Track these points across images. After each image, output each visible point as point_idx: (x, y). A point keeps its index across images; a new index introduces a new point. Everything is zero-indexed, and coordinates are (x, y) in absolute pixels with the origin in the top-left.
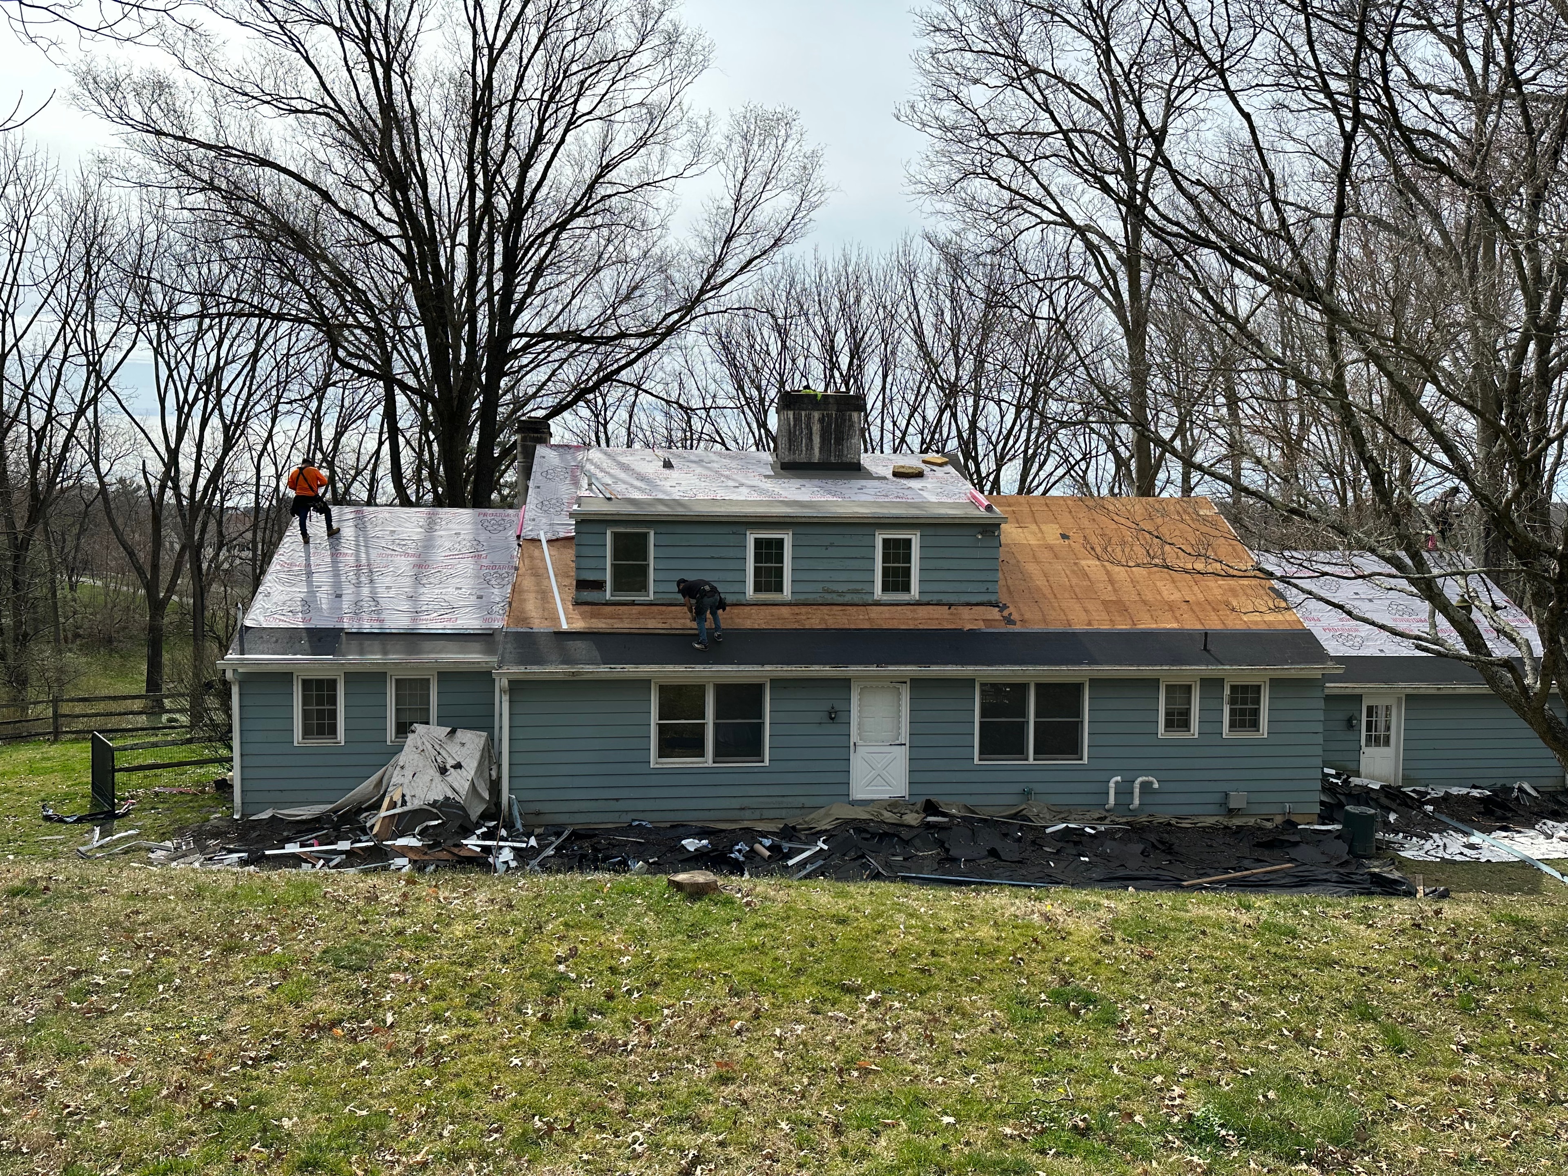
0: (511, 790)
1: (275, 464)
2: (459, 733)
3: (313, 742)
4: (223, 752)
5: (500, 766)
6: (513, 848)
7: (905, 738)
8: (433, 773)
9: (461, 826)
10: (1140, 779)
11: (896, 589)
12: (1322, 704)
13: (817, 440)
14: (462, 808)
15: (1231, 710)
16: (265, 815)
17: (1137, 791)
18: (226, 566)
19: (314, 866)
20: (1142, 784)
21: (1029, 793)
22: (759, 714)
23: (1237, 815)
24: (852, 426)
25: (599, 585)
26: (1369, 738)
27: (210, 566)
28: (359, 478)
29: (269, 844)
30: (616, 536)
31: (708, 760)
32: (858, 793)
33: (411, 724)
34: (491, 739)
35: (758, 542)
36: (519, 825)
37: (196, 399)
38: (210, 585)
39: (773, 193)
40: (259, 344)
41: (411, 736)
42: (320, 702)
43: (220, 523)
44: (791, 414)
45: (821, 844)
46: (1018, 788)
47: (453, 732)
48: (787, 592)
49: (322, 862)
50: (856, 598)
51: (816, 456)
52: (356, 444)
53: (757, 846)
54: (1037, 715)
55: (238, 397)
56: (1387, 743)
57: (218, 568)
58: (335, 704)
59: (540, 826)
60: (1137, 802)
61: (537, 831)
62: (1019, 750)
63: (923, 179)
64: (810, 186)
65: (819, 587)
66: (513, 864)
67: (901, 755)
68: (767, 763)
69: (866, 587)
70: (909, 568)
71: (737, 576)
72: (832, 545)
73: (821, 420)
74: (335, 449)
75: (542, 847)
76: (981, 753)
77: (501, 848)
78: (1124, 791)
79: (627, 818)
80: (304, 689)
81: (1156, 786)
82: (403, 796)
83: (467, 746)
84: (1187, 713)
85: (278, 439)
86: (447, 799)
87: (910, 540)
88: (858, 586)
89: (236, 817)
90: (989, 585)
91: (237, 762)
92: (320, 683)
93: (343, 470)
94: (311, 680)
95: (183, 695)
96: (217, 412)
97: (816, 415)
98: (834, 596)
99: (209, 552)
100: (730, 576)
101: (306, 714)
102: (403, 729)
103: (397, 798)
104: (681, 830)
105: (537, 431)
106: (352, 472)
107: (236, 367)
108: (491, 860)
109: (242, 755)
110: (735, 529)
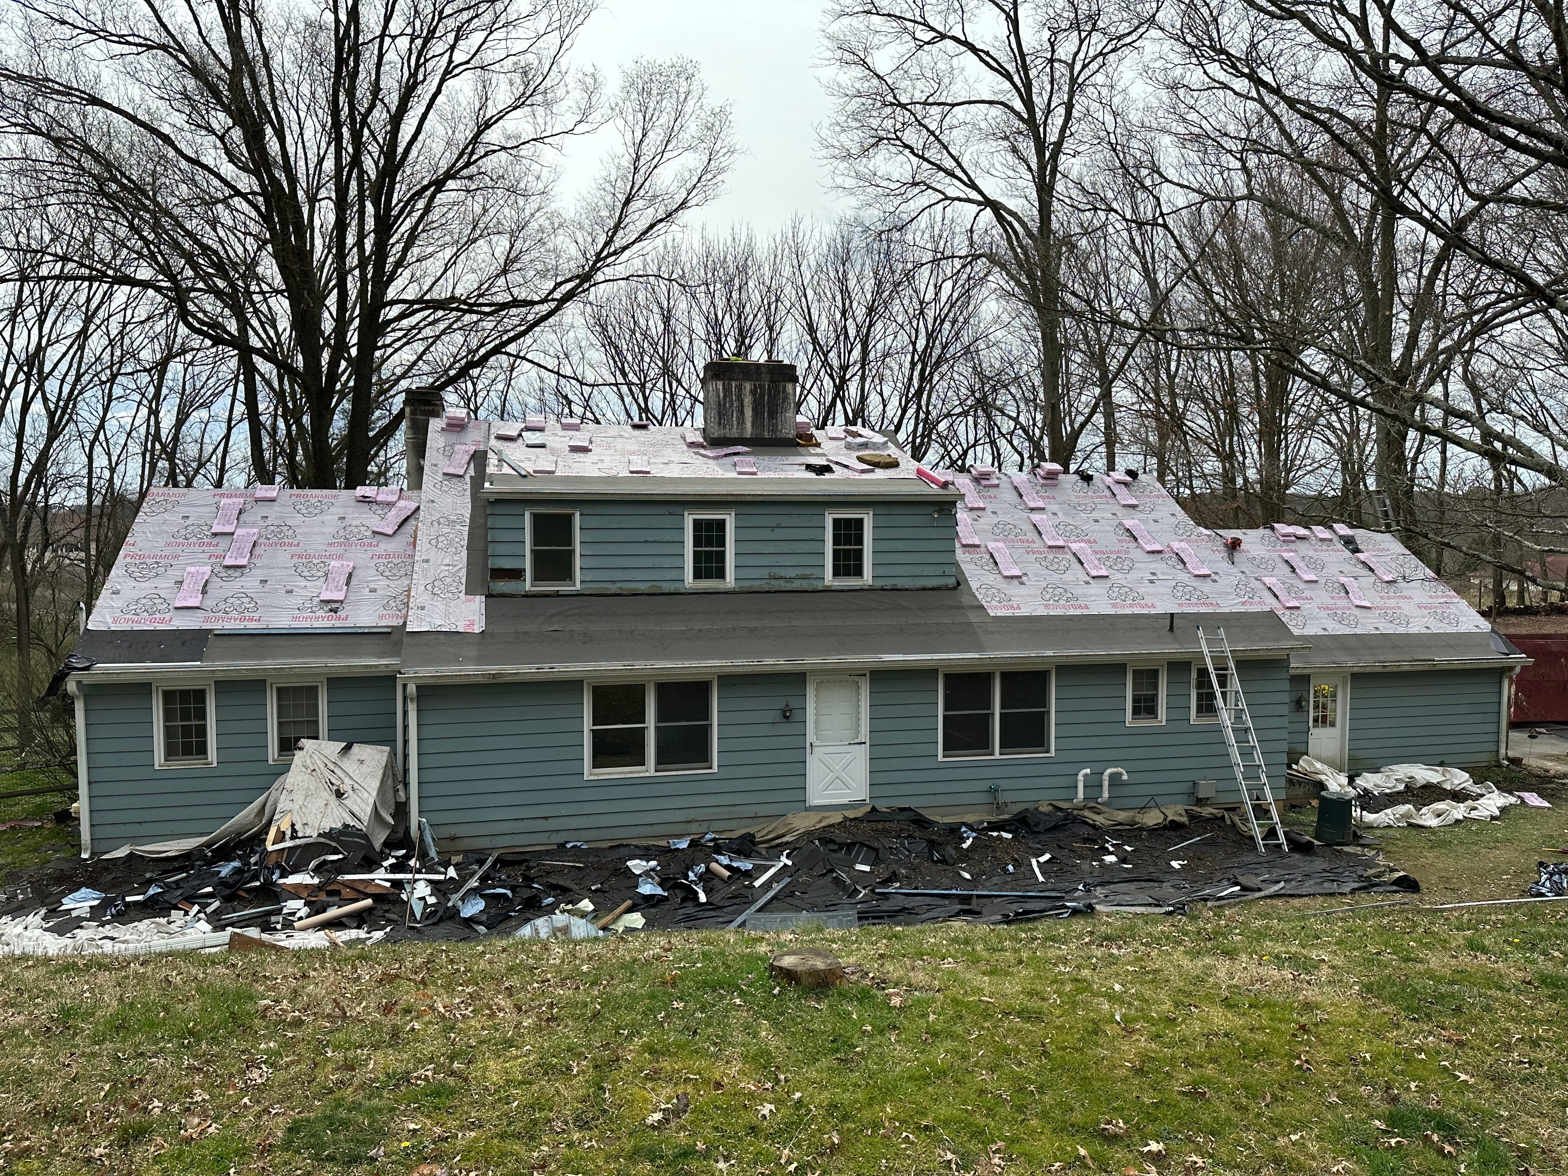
0: (421, 813)
1: (109, 454)
2: (356, 748)
3: (180, 764)
4: (65, 778)
5: (406, 785)
6: (430, 881)
7: (864, 734)
8: (328, 796)
9: (365, 858)
10: (1109, 771)
11: (847, 573)
12: (1286, 685)
13: (749, 413)
14: (365, 837)
15: (1199, 695)
16: (121, 853)
17: (1106, 784)
18: (53, 567)
19: (186, 913)
20: (1112, 776)
21: (996, 790)
22: (706, 714)
23: (1206, 805)
24: (786, 398)
25: (517, 574)
26: (1316, 720)
27: (34, 567)
28: (202, 471)
29: (127, 888)
30: (536, 517)
31: (649, 769)
32: (814, 799)
33: (298, 739)
34: (393, 753)
35: (697, 524)
36: (433, 853)
37: (14, 383)
38: (35, 587)
39: (676, 153)
40: (88, 320)
41: (298, 754)
42: (185, 715)
43: (44, 520)
44: (720, 385)
45: (784, 860)
46: (984, 785)
47: (347, 748)
48: (730, 580)
49: (196, 908)
50: (804, 585)
51: (749, 431)
52: (198, 434)
53: (714, 866)
54: (1003, 707)
55: (63, 381)
56: (1333, 724)
57: (43, 568)
58: (204, 718)
59: (457, 853)
60: (1106, 795)
61: (455, 859)
62: (984, 745)
63: (835, 143)
64: (719, 145)
65: (765, 573)
66: (432, 900)
67: (862, 754)
68: (715, 769)
69: (816, 572)
70: (861, 551)
71: (674, 562)
72: (778, 527)
73: (753, 392)
74: (176, 439)
75: (464, 880)
76: (945, 749)
77: (416, 881)
78: (1094, 785)
79: (560, 838)
80: (166, 702)
81: (1125, 777)
82: (293, 825)
83: (367, 762)
84: (1154, 698)
85: (111, 426)
86: (346, 826)
87: (862, 520)
88: (808, 571)
89: (84, 856)
90: (946, 568)
91: (83, 790)
92: (185, 695)
93: (184, 462)
94: (174, 692)
95: (10, 712)
96: (39, 395)
97: (748, 386)
98: (782, 582)
99: (31, 554)
100: (667, 562)
101: (169, 732)
102: (288, 745)
103: (285, 827)
104: (624, 851)
105: (428, 403)
106: (195, 465)
107: (60, 348)
108: (404, 897)
109: (90, 783)
110: (671, 509)
